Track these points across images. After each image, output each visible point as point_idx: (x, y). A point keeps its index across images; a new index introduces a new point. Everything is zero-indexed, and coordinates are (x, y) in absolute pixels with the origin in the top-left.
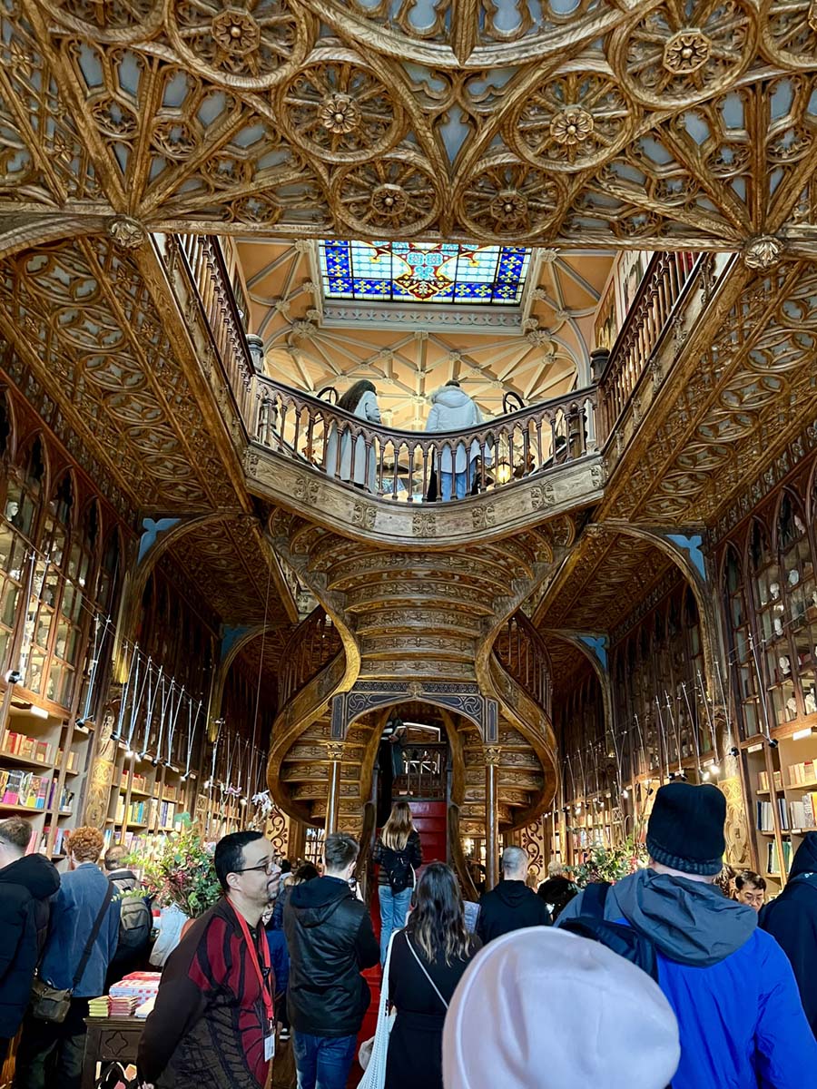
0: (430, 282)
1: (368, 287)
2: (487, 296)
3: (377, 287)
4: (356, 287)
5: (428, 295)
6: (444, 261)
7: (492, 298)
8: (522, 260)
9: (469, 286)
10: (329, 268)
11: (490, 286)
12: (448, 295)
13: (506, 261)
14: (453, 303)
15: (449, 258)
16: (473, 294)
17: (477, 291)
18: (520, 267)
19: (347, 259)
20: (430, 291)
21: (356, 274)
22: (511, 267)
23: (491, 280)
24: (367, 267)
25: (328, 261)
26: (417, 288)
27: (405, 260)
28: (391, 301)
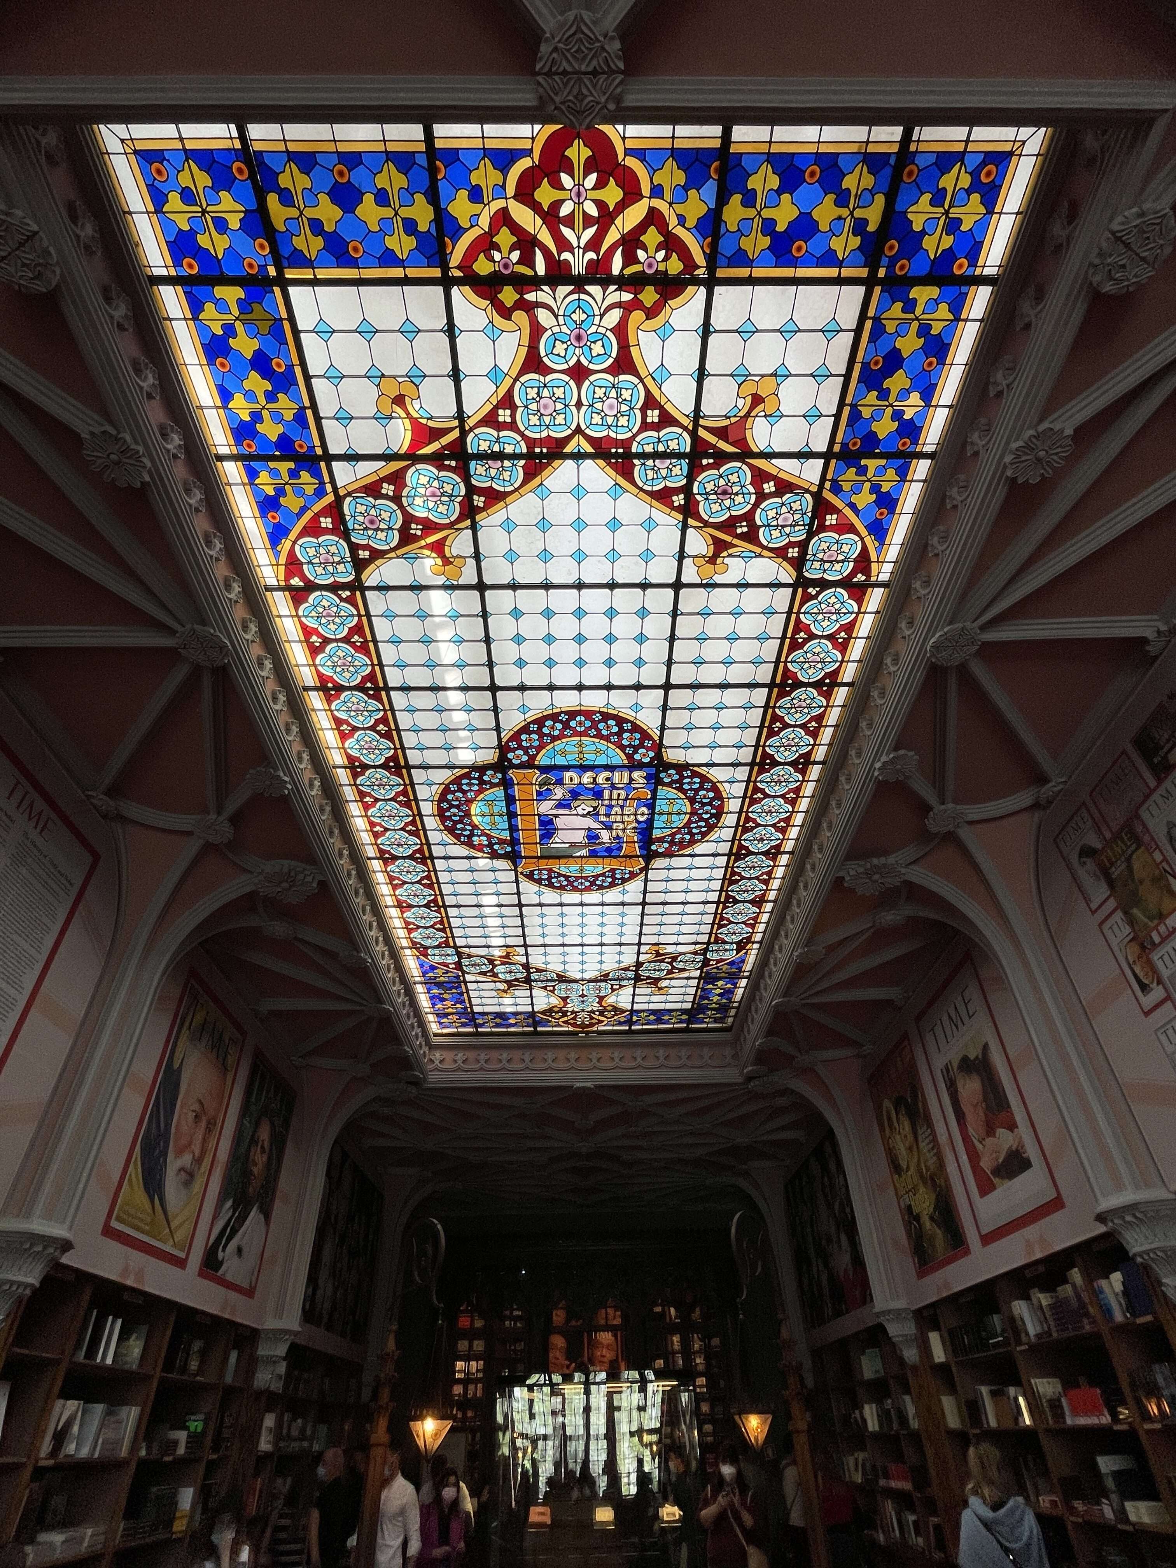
0: (593, 1012)
1: (498, 1020)
2: (681, 1022)
3: (512, 1021)
4: (480, 1021)
5: (592, 1025)
6: (613, 990)
7: (688, 1022)
8: (735, 985)
9: (653, 1012)
10: (434, 1005)
11: (684, 1011)
12: (620, 1023)
13: (711, 986)
14: (630, 1032)
15: (621, 987)
16: (659, 1021)
17: (666, 1018)
18: (731, 992)
19: (462, 994)
20: (594, 1021)
21: (476, 1009)
22: (718, 991)
23: (688, 1006)
24: (495, 1001)
25: (432, 998)
26: (574, 1018)
27: (553, 991)
28: (536, 1033)
